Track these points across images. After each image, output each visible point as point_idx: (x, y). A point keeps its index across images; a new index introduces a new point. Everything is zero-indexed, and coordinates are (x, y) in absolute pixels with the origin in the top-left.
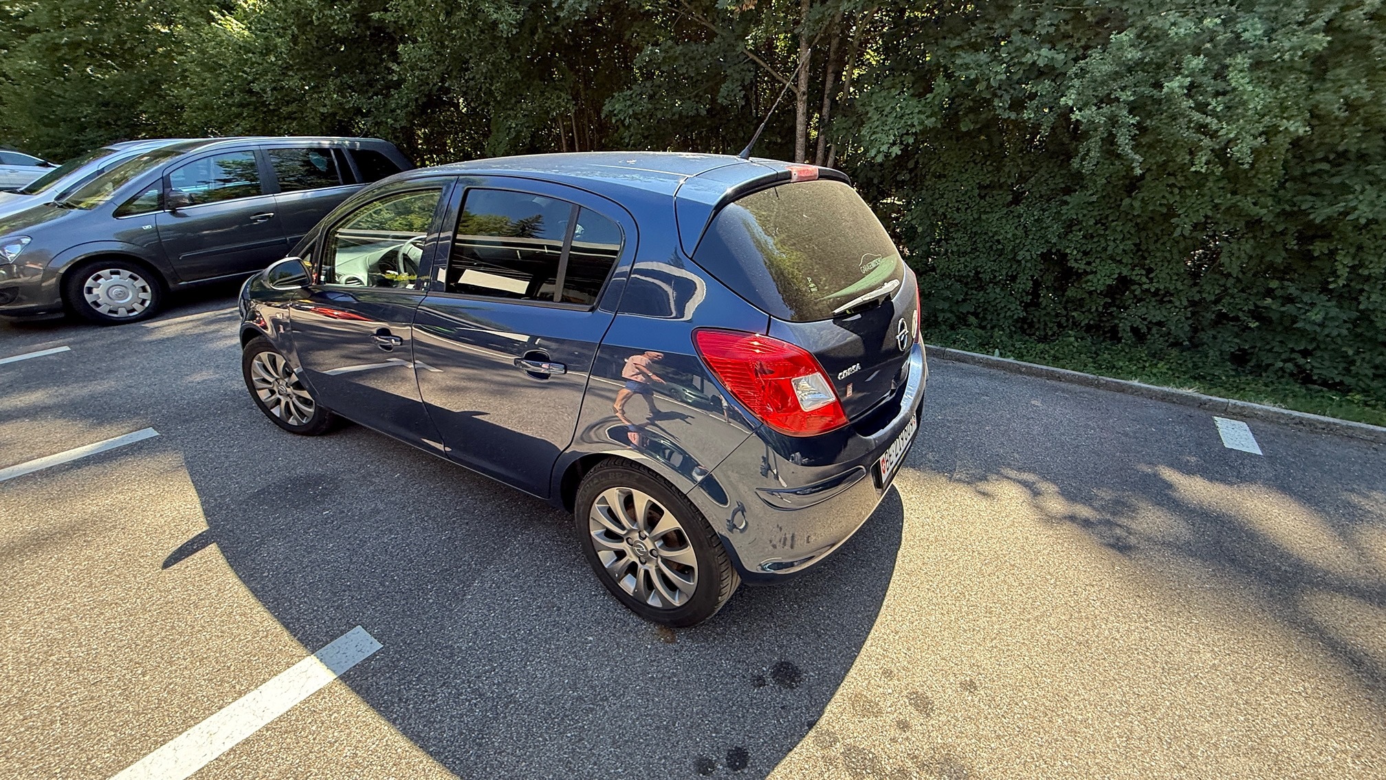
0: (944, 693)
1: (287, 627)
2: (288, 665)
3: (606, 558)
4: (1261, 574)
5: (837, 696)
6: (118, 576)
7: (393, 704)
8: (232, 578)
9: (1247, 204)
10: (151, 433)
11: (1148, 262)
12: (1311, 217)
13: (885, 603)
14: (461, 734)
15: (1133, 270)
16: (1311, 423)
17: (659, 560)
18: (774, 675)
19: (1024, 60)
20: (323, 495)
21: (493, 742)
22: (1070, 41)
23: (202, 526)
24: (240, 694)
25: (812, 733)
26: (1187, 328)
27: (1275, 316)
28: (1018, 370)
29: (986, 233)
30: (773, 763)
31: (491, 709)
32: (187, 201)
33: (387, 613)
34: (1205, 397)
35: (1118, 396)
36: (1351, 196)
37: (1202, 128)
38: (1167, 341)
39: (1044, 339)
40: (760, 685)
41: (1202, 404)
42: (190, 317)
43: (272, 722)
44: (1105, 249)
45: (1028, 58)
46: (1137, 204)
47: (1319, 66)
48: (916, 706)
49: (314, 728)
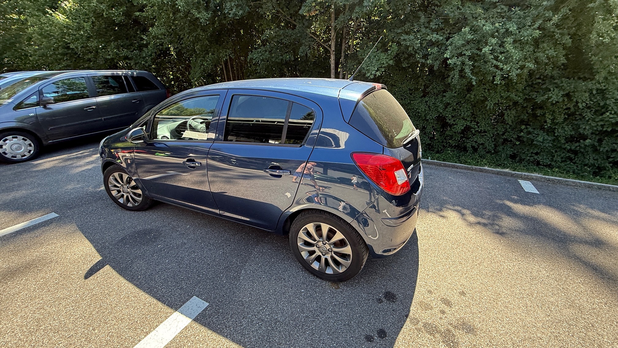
0: (455, 298)
1: (159, 300)
2: (166, 318)
3: (304, 255)
4: (553, 239)
5: (413, 303)
6: (62, 285)
7: (223, 329)
8: (123, 281)
9: (513, 96)
10: (54, 215)
11: (477, 119)
12: (536, 100)
13: (419, 264)
14: (260, 338)
15: (471, 122)
16: (553, 180)
17: (333, 253)
18: (385, 297)
19: (427, 38)
20: (155, 238)
21: (275, 340)
22: (443, 31)
23: (98, 258)
24: (147, 333)
25: (408, 319)
26: (493, 146)
27: (525, 140)
28: (440, 165)
29: (413, 109)
30: (397, 334)
31: (269, 326)
32: (53, 102)
33: (206, 289)
34: (513, 172)
35: (481, 173)
36: (550, 92)
37: (497, 67)
38: (485, 151)
39: (438, 152)
40: (381, 303)
41: (512, 175)
42: (55, 158)
43: (168, 344)
44: (460, 115)
45: (429, 38)
46: (472, 97)
47: (536, 42)
48: (445, 304)
49: (189, 344)
